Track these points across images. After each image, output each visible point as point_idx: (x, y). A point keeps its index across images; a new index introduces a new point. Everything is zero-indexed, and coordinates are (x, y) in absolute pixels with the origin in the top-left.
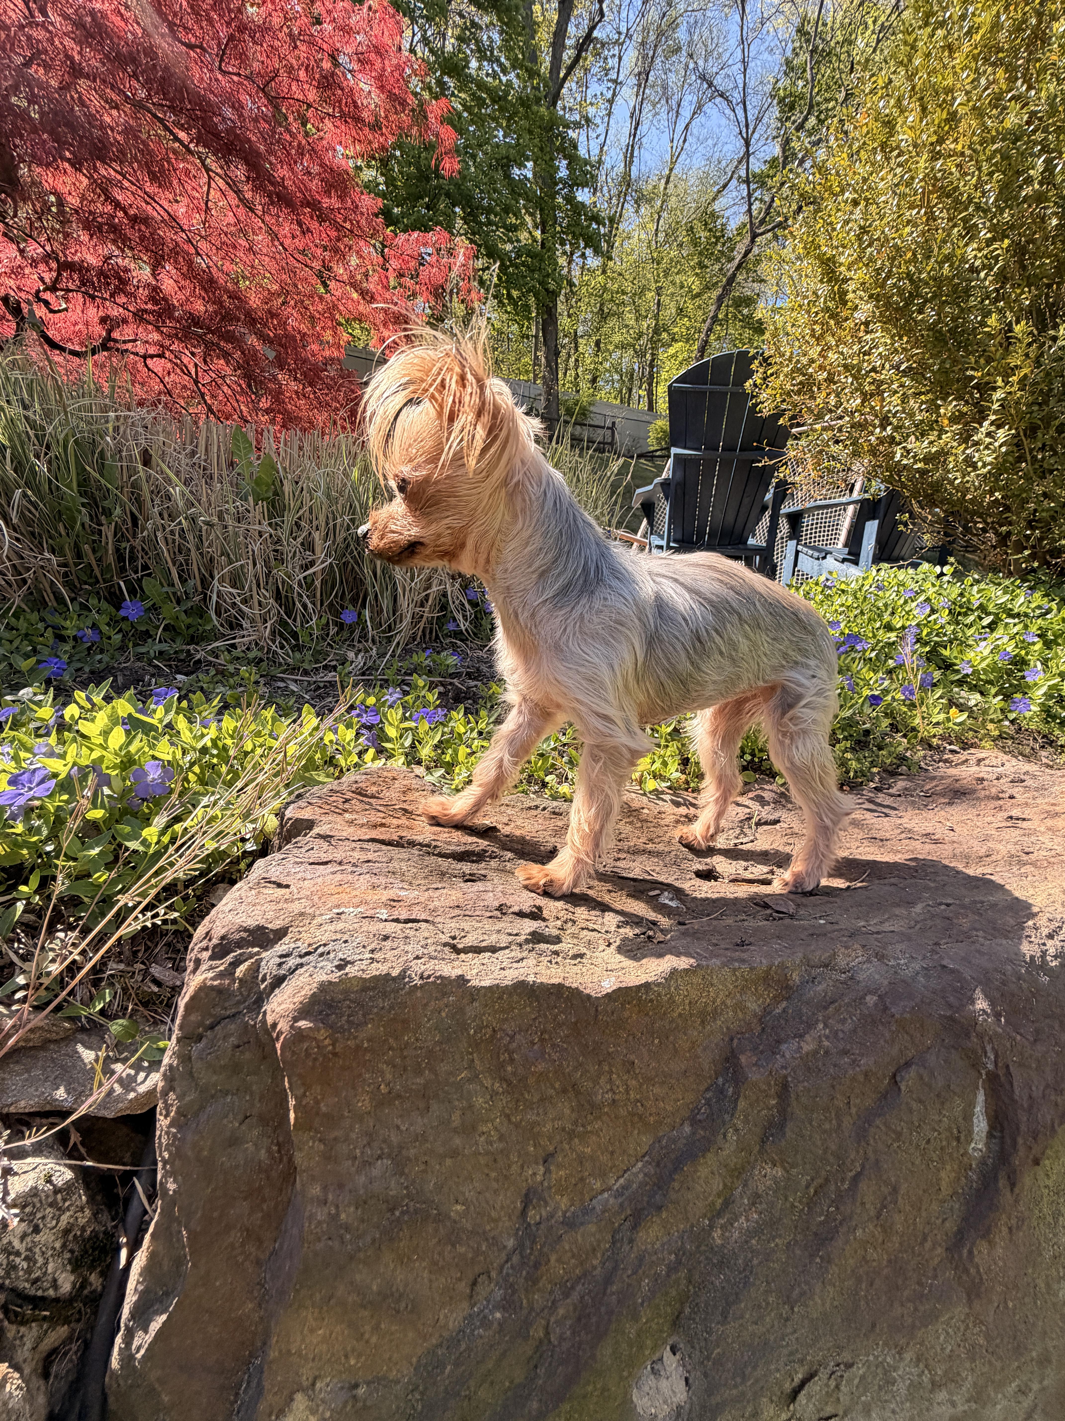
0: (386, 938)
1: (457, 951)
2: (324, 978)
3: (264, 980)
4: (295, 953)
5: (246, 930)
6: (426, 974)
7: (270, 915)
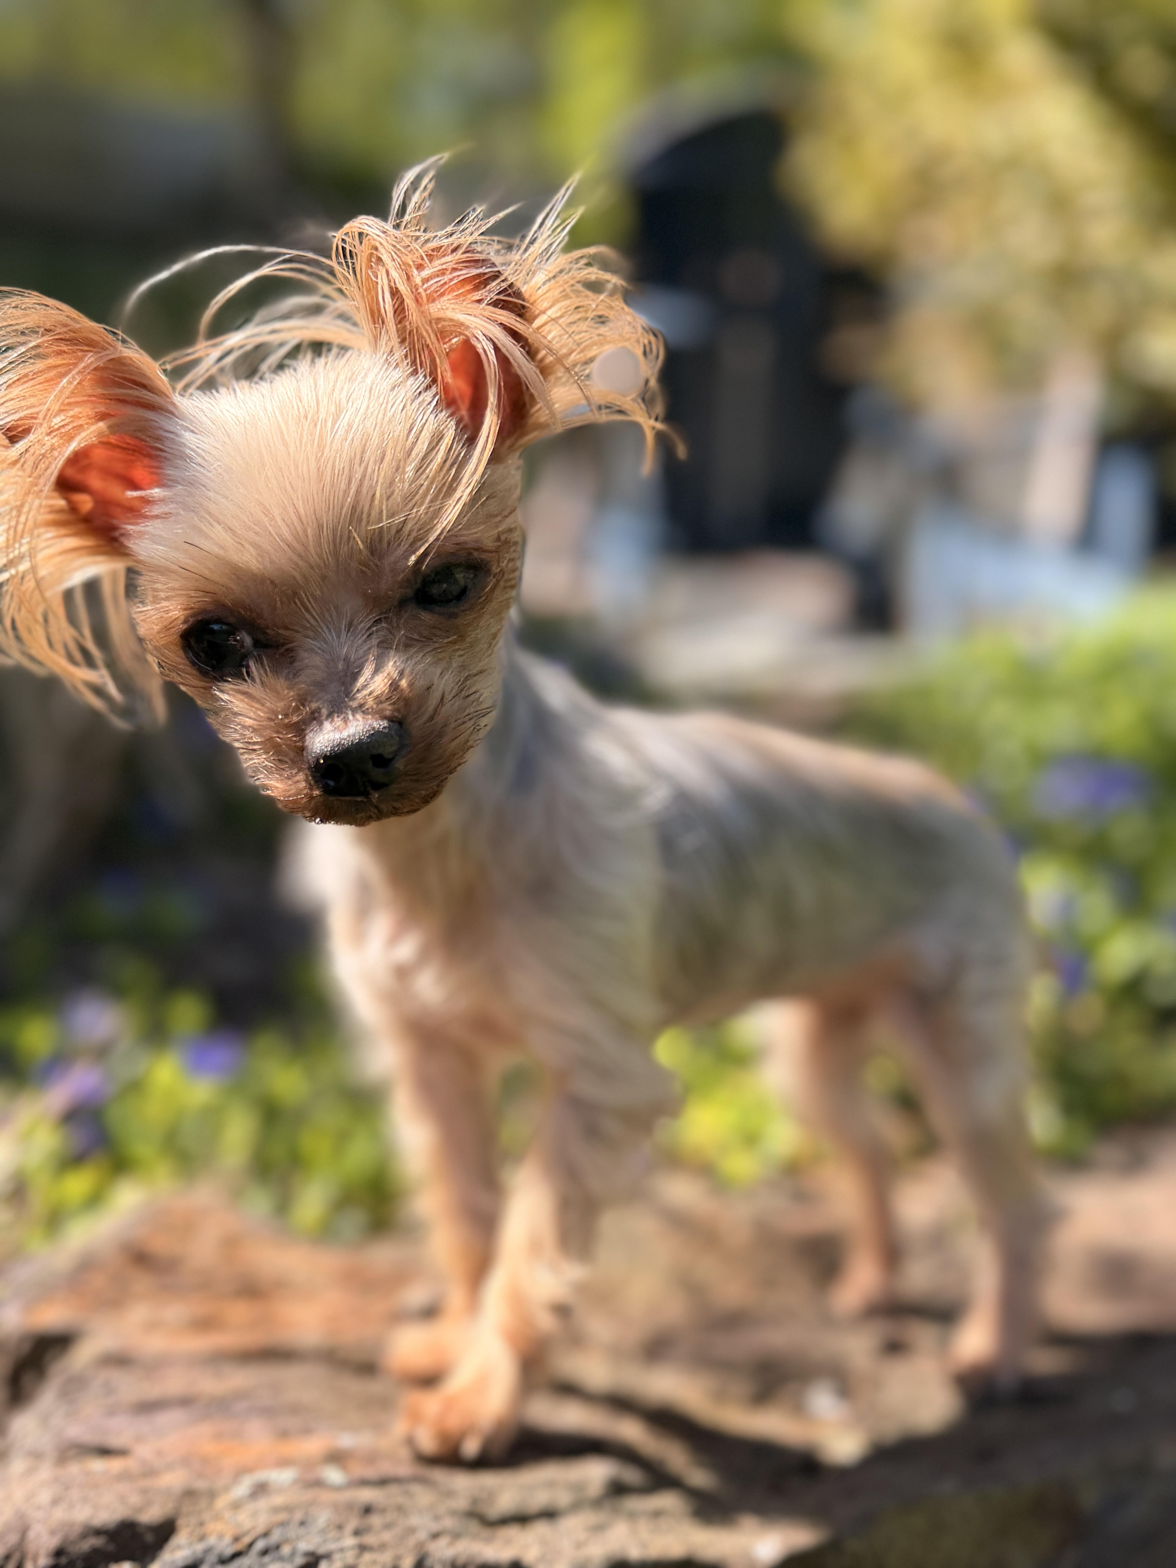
1: (493, 1525)
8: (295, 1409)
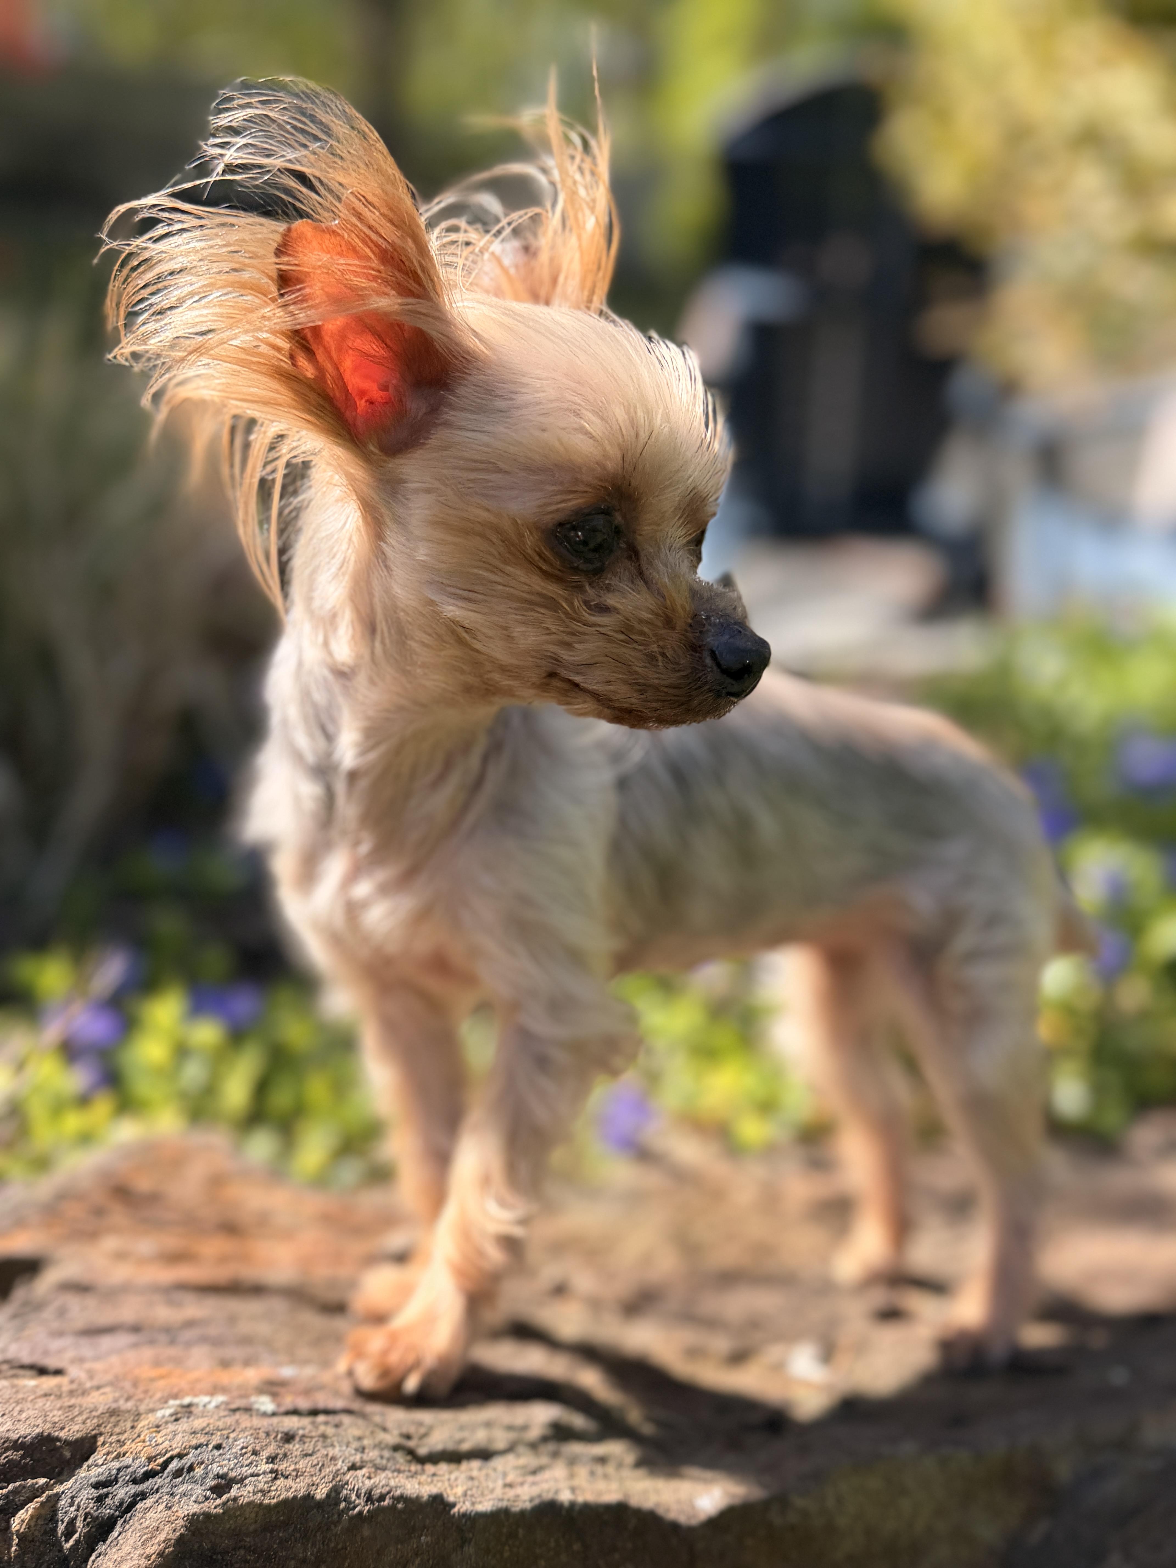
0: (289, 1438)
1: (422, 1460)
2: (195, 1508)
3: (70, 1531)
4: (124, 1477)
5: (16, 1445)
6: (377, 1493)
7: (57, 1416)
8: (246, 1340)
